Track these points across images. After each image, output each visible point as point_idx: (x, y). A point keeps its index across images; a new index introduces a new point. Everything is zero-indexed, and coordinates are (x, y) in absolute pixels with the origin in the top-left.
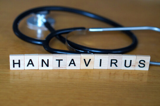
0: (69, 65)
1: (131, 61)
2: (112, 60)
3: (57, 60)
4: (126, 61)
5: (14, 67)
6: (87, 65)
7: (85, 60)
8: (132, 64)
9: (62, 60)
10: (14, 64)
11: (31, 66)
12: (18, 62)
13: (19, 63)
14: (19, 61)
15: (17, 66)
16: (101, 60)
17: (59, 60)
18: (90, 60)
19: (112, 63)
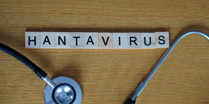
0: (87, 44)
1: (150, 38)
2: (131, 38)
3: (74, 37)
4: (145, 38)
5: (29, 44)
6: (106, 44)
7: (103, 37)
8: (152, 42)
9: (79, 37)
10: (30, 41)
11: (47, 43)
12: (34, 39)
13: (35, 41)
14: (35, 37)
15: (32, 43)
16: (119, 38)
17: (77, 38)
18: (108, 37)
19: (131, 41)
